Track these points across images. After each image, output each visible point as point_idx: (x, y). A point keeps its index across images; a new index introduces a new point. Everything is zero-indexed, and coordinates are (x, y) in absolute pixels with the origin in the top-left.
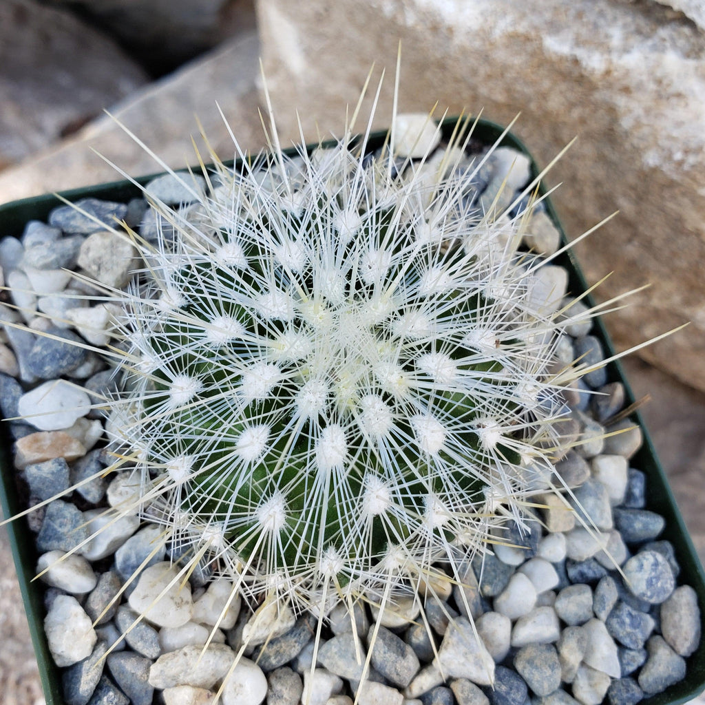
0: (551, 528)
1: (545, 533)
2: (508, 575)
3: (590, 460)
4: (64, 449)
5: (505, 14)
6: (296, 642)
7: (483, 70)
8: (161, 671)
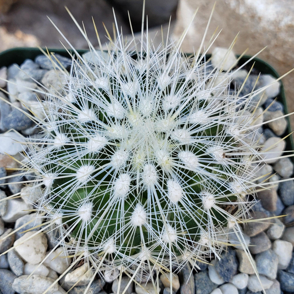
0: (242, 269)
1: (238, 272)
2: (213, 288)
3: (273, 241)
4: (7, 164)
5: (288, 15)
6: (92, 290)
7: (274, 42)
8: (19, 282)
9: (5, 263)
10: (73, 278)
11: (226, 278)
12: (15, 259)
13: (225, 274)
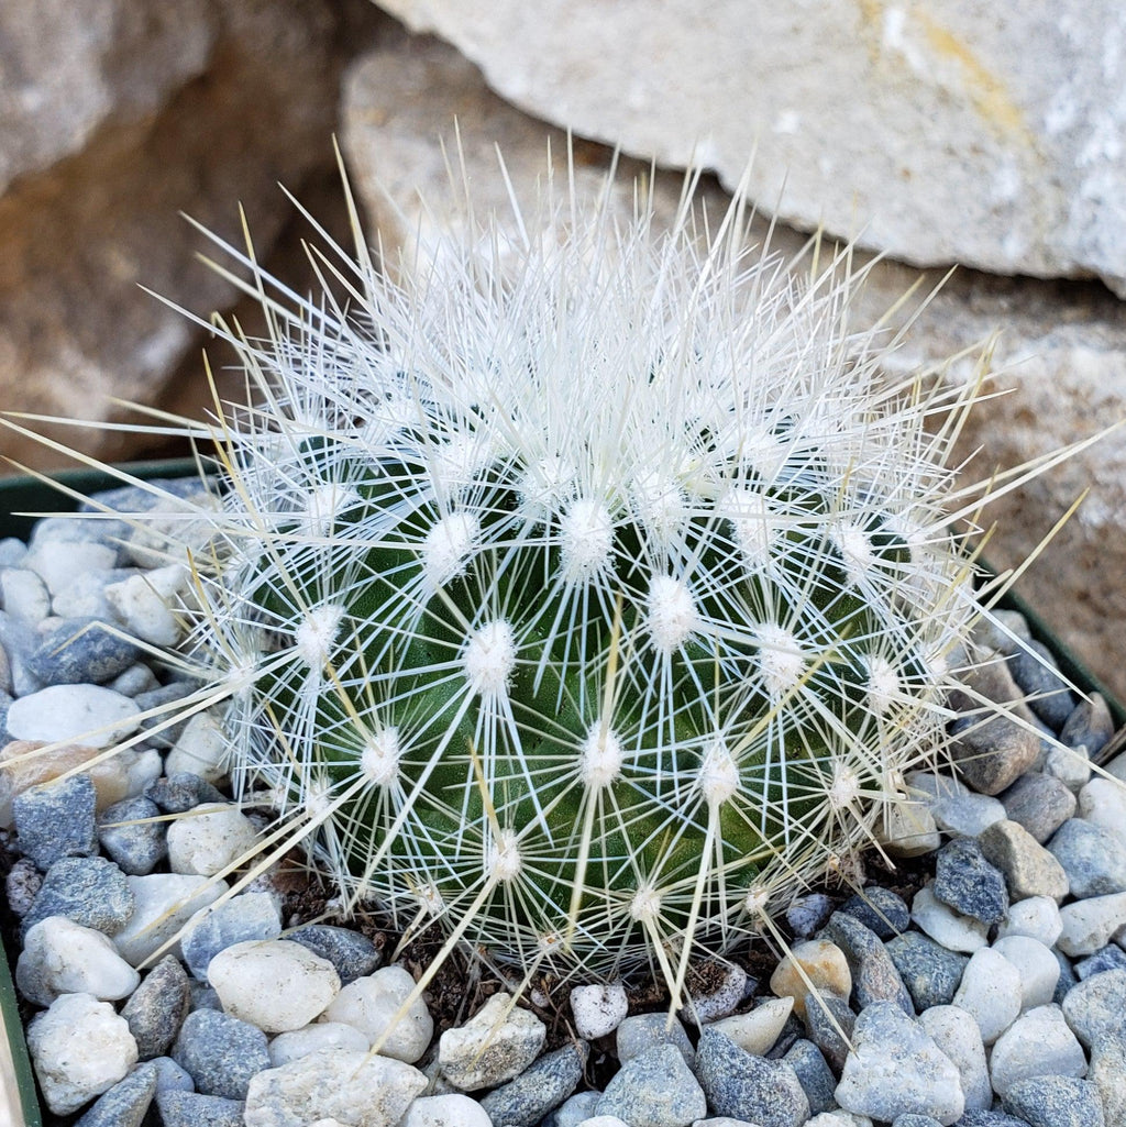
1: (1016, 896)
3: (1077, 788)
8: (272, 1082)
9: (180, 1074)
10: (471, 1034)
11: (988, 908)
12: (223, 1024)
13: (979, 900)
